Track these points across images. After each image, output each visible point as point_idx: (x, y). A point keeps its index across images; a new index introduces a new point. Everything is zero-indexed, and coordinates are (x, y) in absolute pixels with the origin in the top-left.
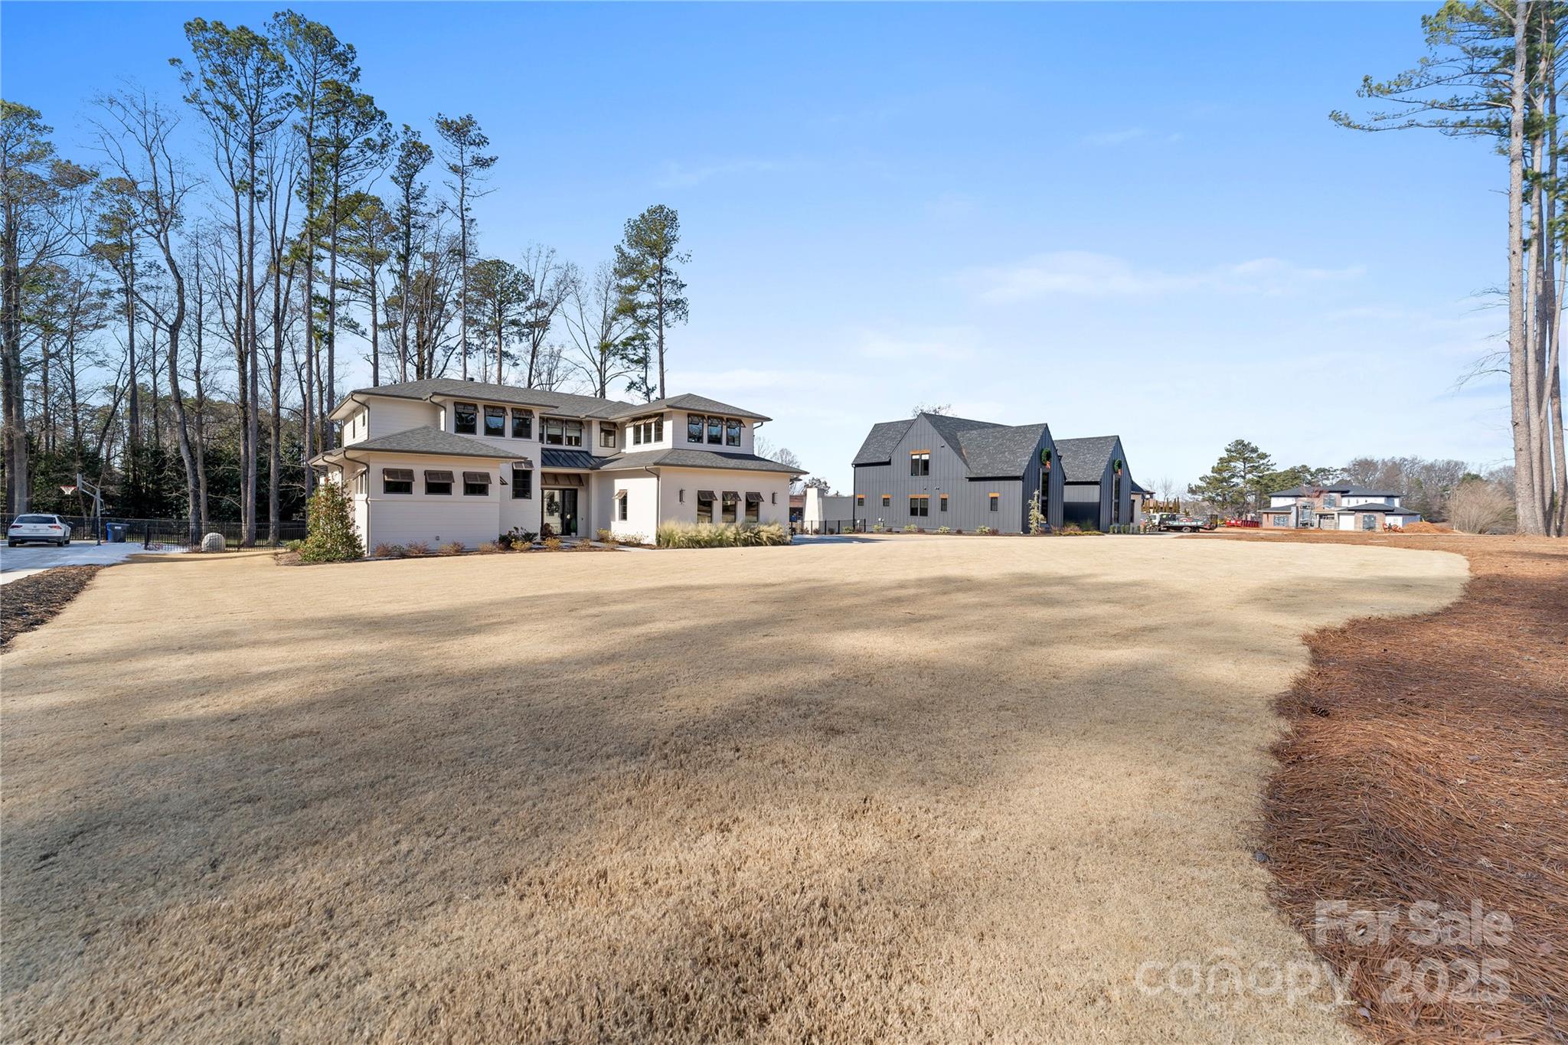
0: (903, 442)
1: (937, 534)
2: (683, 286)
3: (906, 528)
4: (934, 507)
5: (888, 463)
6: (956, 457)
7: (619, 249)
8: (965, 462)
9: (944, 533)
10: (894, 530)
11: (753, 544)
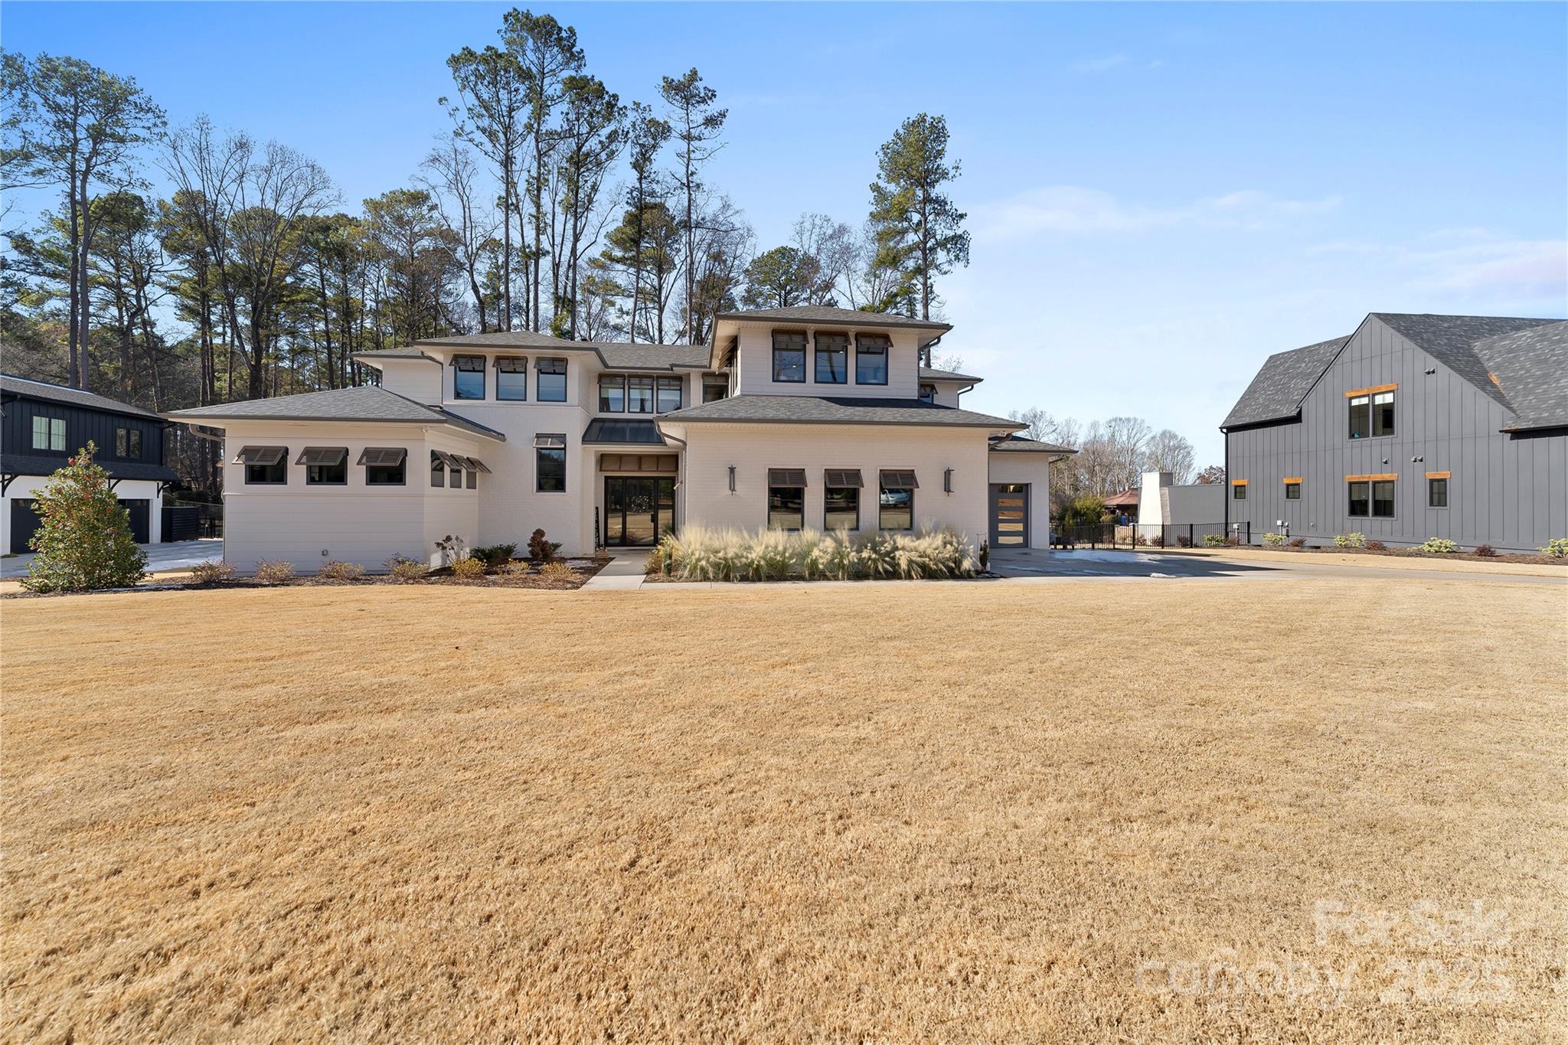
0: (1328, 376)
1: (1419, 554)
2: (962, 216)
3: (1338, 540)
4: (1411, 499)
5: (1297, 419)
6: (1470, 388)
7: (875, 188)
8: (1499, 397)
9: (1438, 554)
10: (1309, 542)
11: (878, 576)
